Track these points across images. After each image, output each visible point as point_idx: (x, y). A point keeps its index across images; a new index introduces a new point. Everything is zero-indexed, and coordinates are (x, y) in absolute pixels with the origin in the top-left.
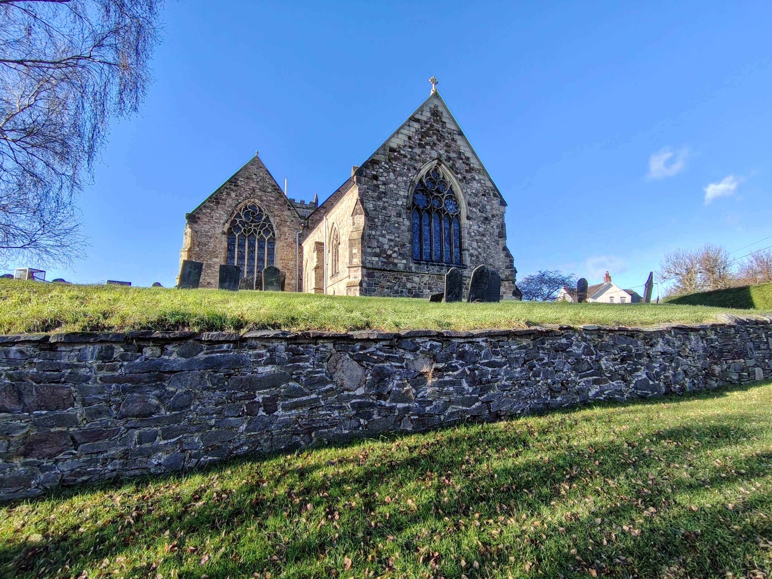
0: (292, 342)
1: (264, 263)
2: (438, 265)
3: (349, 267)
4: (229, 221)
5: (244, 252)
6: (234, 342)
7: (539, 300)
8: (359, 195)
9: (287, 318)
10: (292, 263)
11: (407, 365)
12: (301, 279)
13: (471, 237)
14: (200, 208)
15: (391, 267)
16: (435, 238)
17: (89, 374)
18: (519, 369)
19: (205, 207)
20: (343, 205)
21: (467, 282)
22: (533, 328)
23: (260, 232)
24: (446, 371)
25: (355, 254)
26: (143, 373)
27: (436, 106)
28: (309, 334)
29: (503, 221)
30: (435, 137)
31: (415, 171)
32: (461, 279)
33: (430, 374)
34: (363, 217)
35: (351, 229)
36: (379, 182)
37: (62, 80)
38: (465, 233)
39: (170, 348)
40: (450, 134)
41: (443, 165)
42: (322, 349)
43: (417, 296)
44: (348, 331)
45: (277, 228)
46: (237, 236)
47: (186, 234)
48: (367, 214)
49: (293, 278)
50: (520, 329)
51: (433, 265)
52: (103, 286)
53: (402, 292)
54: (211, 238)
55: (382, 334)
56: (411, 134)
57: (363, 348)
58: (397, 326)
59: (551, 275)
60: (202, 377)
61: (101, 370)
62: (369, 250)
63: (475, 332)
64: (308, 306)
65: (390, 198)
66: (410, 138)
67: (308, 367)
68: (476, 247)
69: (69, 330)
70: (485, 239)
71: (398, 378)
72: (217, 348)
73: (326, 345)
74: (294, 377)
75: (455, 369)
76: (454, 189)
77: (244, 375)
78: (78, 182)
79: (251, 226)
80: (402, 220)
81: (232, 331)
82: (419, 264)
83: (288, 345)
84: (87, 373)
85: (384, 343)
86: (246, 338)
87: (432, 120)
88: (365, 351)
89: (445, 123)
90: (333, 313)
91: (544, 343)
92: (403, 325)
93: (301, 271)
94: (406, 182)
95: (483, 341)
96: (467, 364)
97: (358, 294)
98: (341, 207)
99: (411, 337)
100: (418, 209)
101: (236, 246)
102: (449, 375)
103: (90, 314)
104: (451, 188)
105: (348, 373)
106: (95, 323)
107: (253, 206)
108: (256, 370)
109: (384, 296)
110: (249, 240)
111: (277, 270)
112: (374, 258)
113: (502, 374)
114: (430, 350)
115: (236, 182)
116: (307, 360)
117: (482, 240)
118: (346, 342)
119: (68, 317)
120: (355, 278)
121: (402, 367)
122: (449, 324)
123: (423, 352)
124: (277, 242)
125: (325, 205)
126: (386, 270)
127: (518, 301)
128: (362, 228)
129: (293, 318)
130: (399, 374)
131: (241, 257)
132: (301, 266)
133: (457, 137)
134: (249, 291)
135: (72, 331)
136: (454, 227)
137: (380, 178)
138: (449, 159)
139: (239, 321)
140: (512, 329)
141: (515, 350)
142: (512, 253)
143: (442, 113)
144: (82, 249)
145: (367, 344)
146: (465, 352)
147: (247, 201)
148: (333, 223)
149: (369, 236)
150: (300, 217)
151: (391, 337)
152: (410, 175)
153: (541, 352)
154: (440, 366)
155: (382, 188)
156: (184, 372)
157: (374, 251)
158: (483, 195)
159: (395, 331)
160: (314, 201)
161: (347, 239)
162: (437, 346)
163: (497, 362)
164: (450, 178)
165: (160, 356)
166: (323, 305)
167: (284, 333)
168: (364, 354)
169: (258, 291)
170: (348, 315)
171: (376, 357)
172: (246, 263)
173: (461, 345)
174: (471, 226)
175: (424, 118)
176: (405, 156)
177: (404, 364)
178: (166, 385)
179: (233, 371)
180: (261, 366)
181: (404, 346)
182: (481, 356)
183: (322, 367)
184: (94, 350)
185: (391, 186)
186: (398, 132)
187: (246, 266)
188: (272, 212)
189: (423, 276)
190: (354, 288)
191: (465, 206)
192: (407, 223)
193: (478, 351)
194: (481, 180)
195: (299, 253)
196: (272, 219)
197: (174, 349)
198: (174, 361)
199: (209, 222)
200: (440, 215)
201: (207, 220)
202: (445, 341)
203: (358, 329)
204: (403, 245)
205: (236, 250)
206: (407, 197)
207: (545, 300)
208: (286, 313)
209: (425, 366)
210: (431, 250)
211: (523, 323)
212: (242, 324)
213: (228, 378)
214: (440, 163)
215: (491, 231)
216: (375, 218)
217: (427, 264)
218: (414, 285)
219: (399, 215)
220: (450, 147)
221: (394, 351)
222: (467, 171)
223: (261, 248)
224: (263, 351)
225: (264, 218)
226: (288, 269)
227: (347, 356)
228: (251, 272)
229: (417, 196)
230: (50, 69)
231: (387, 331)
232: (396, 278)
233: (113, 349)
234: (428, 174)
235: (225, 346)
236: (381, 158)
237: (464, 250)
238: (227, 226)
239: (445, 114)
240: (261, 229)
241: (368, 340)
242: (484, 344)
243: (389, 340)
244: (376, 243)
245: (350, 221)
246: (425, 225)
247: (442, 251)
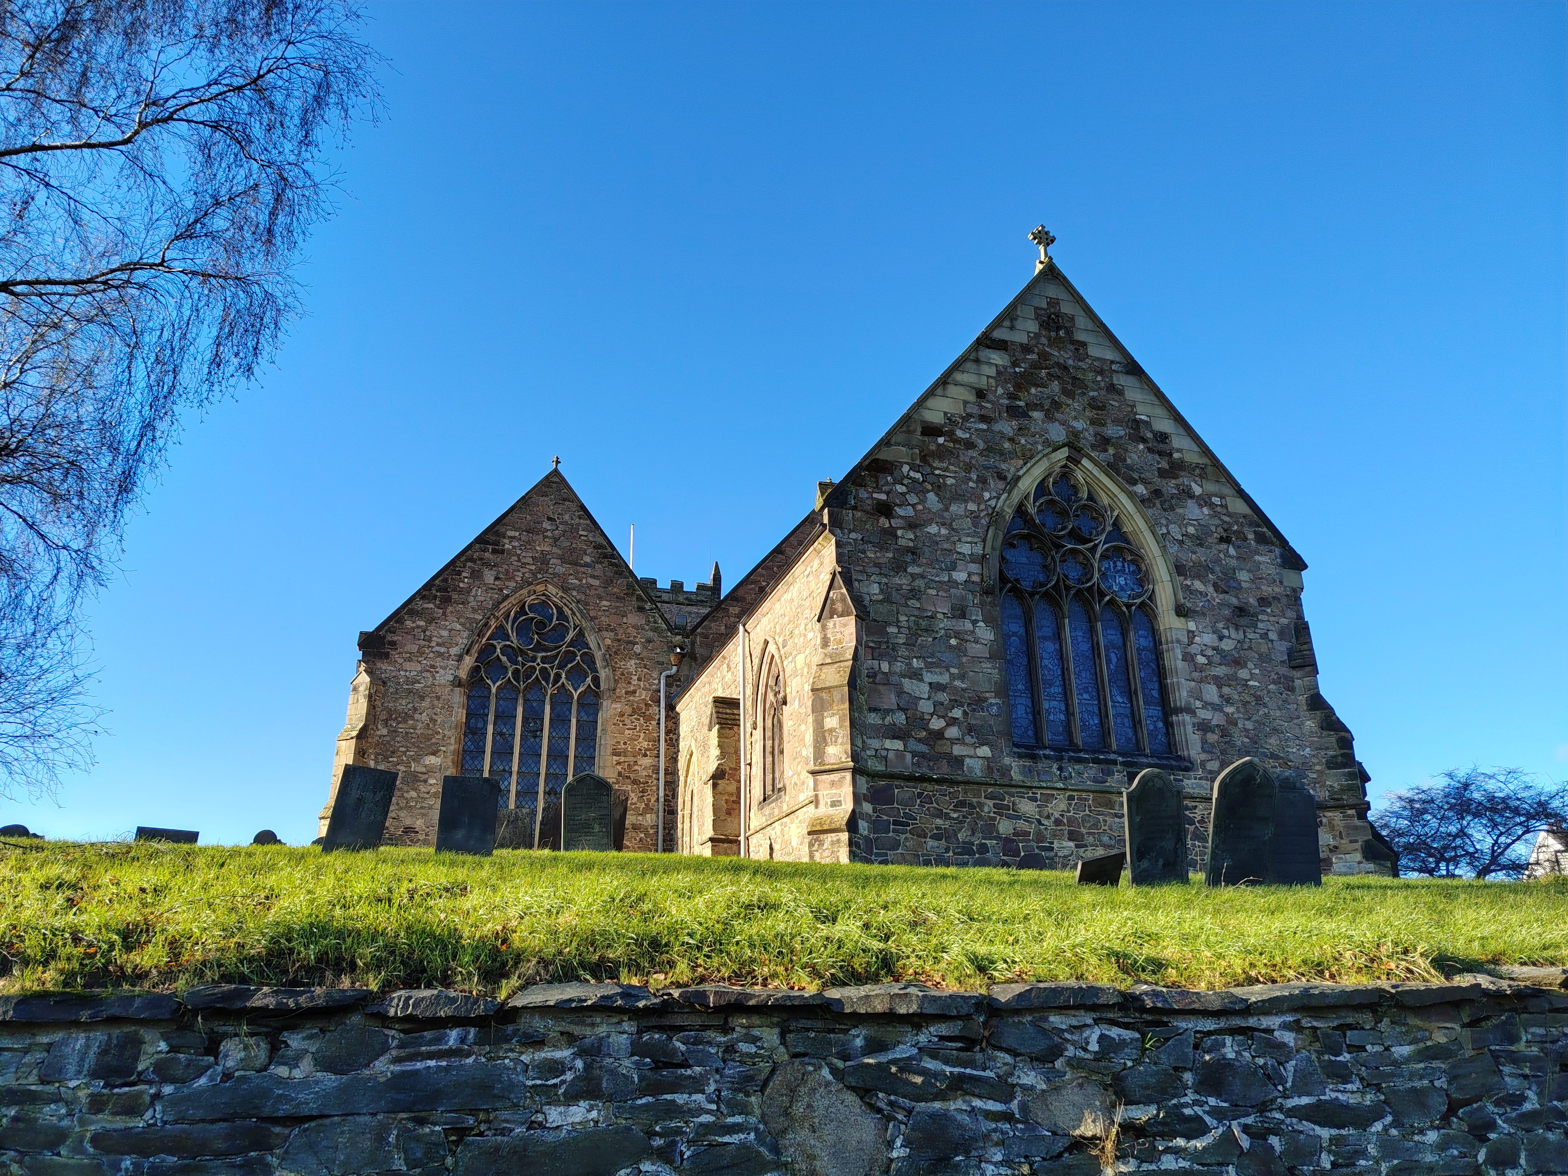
0: (654, 1022)
1: (566, 766)
2: (1096, 761)
3: (813, 773)
4: (476, 647)
5: (513, 735)
6: (480, 1022)
7: (1465, 872)
8: (838, 561)
9: (638, 943)
10: (647, 761)
11: (1023, 1107)
12: (671, 811)
13: (1197, 668)
14: (396, 617)
15: (944, 769)
16: (1078, 675)
17: (65, 1123)
18: (1432, 1136)
19: (413, 613)
20: (794, 591)
21: (1197, 815)
22: (1463, 981)
23: (558, 676)
24: (1164, 1136)
25: (831, 730)
26: (213, 1122)
27: (1053, 303)
28: (704, 995)
29: (1300, 616)
30: (1055, 386)
31: (1001, 485)
32: (1180, 803)
33: (1109, 1145)
34: (850, 623)
35: (817, 659)
36: (895, 522)
37: (90, 321)
38: (1174, 659)
39: (295, 1041)
40: (1101, 372)
41: (1085, 462)
42: (743, 1047)
43: (1032, 862)
44: (824, 985)
45: (607, 663)
46: (494, 690)
47: (355, 689)
48: (863, 616)
49: (648, 809)
50: (1415, 984)
51: (1079, 761)
52: (130, 848)
53: (983, 849)
54: (422, 698)
55: (935, 999)
56: (983, 383)
57: (874, 1046)
58: (982, 969)
59: (1491, 785)
60: (381, 1138)
61: (99, 1111)
62: (873, 719)
63: (1256, 993)
64: (700, 902)
65: (930, 564)
66: (981, 394)
67: (701, 1111)
68: (1216, 700)
69: (28, 984)
70: (1243, 674)
71: (999, 1157)
72: (430, 1043)
73: (756, 1032)
74: (658, 1142)
75: (1196, 1128)
76: (1127, 528)
77: (503, 1132)
78: (95, 563)
79: (534, 659)
80: (969, 626)
81: (476, 987)
82: (1034, 757)
83: (640, 1032)
84: (61, 1119)
85: (943, 1029)
86: (515, 1008)
87: (1044, 341)
88: (883, 1058)
89: (1084, 344)
90: (778, 923)
91: (1514, 1039)
92: (1001, 965)
93: (672, 785)
94: (975, 517)
95: (1285, 1026)
96: (1236, 1111)
97: (843, 856)
98: (787, 596)
99: (1030, 1010)
100: (1016, 591)
101: (491, 718)
102: (1177, 1152)
103: (89, 935)
104: (1117, 524)
105: (829, 1133)
106: (99, 961)
107: (543, 606)
108: (540, 1117)
109: (927, 863)
110: (526, 701)
111: (603, 786)
112: (889, 744)
113: (1372, 1150)
114: (1099, 1057)
115: (497, 543)
116: (697, 1085)
117: (1234, 677)
118: (820, 1024)
119: (31, 945)
120: (834, 804)
121: (1008, 1117)
122: (1158, 965)
123: (1075, 1064)
124: (606, 704)
125: (741, 593)
126: (930, 780)
127: (1387, 880)
128: (849, 655)
129: (655, 944)
130: (1001, 1143)
131: (503, 752)
132: (672, 773)
133: (1122, 380)
134: (522, 852)
135: (36, 988)
136: (1137, 640)
137: (899, 511)
138: (1104, 442)
139: (495, 953)
140: (1384, 984)
141: (1408, 1060)
142: (1341, 714)
143: (1072, 319)
144: (85, 742)
145: (888, 1033)
146: (1224, 1066)
147: (524, 592)
148: (766, 643)
149: (872, 675)
150: (670, 629)
151: (964, 1011)
152: (987, 495)
153: (1506, 1069)
154: (1143, 1114)
155: (906, 538)
156: (327, 1121)
157: (888, 720)
158: (1222, 540)
159: (977, 986)
160: (709, 581)
161: (807, 688)
162: (1123, 1043)
163: (1346, 1107)
164: (1112, 496)
165: (265, 1068)
166: (744, 898)
167: (628, 993)
168: (879, 1064)
169: (547, 852)
170: (824, 930)
171: (918, 1080)
172: (515, 768)
173: (1208, 1042)
174: (1191, 634)
175: (1020, 338)
176: (970, 445)
177: (1014, 1105)
178: (275, 1161)
179: (471, 1121)
180: (556, 1103)
181: (1009, 1041)
182: (1283, 1081)
183: (744, 1110)
184: (87, 1046)
185: (933, 529)
186: (944, 381)
187: (514, 777)
188: (593, 619)
189: (1049, 798)
190: (833, 836)
191: (1166, 577)
192: (985, 633)
193: (1271, 1062)
194: (1210, 496)
195: (668, 732)
196: (592, 640)
197: (304, 1045)
198: (304, 1083)
199: (421, 653)
200: (1088, 607)
201: (415, 649)
202: (1149, 1024)
203: (856, 978)
204: (978, 702)
205: (490, 729)
206: (982, 559)
207: (1483, 872)
208: (635, 927)
209: (1089, 1118)
210: (1069, 713)
211: (1423, 964)
212: (504, 964)
213: (457, 1143)
214: (1075, 455)
215: (1264, 649)
216: (888, 624)
217: (1060, 759)
218: (1022, 825)
219: (960, 612)
220: (1102, 408)
221: (979, 1056)
222: (1162, 473)
223: (560, 721)
224: (564, 1054)
225: (571, 635)
226: (635, 782)
227: (825, 1072)
228: (527, 793)
229: (1010, 555)
230: (65, 298)
231: (951, 987)
232: (962, 804)
233: (137, 1043)
234: (1041, 489)
235: (453, 1036)
236: (898, 453)
237: (1178, 711)
238: (469, 661)
239: (1082, 321)
240: (561, 666)
241: (890, 1018)
242: (1288, 1038)
243: (958, 1017)
244: (893, 698)
245: (814, 634)
246: (1045, 638)
247: (1103, 715)
